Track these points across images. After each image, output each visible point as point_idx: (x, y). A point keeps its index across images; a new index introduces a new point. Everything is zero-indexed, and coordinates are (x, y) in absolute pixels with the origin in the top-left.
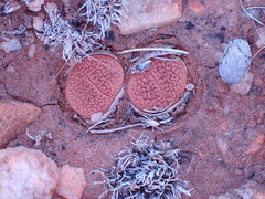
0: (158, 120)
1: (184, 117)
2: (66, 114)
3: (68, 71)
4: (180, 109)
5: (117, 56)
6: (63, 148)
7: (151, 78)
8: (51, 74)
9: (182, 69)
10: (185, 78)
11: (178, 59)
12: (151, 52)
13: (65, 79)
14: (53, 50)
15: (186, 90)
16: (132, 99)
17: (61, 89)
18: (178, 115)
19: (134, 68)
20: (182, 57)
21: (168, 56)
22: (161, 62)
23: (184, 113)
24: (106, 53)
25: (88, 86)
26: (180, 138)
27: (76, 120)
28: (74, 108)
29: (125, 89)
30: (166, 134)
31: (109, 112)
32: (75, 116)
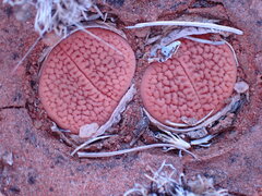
0: (189, 139)
1: (232, 136)
2: (38, 124)
3: (45, 53)
4: (225, 123)
5: (125, 31)
6: (32, 181)
7: (179, 70)
8: (16, 56)
9: (230, 59)
10: (234, 73)
11: (224, 42)
12: (181, 28)
13: (39, 66)
14: (19, 16)
15: (234, 92)
16: (148, 103)
17: (33, 83)
18: (221, 133)
19: (153, 52)
20: (231, 38)
21: (208, 36)
22: (196, 45)
23: (231, 129)
24: (108, 26)
25: (77, 80)
26: (225, 170)
27: (55, 136)
28: (53, 114)
29: (137, 87)
30: (202, 163)
31: (109, 124)
32: (54, 128)
